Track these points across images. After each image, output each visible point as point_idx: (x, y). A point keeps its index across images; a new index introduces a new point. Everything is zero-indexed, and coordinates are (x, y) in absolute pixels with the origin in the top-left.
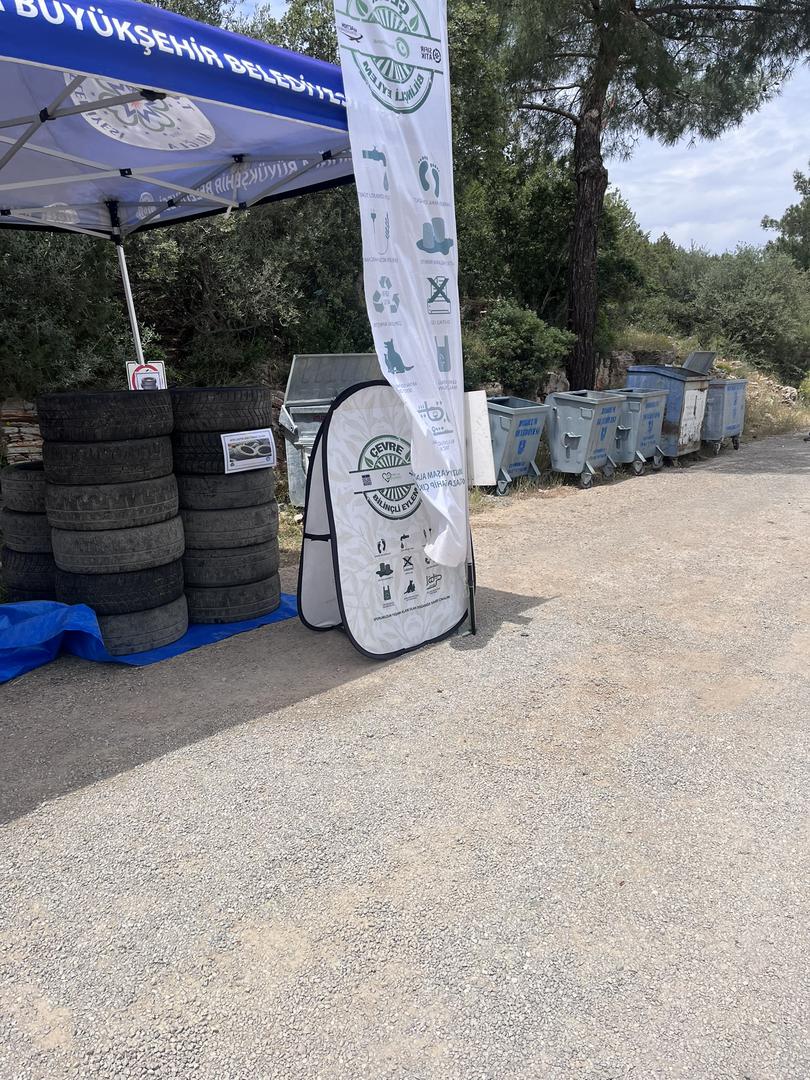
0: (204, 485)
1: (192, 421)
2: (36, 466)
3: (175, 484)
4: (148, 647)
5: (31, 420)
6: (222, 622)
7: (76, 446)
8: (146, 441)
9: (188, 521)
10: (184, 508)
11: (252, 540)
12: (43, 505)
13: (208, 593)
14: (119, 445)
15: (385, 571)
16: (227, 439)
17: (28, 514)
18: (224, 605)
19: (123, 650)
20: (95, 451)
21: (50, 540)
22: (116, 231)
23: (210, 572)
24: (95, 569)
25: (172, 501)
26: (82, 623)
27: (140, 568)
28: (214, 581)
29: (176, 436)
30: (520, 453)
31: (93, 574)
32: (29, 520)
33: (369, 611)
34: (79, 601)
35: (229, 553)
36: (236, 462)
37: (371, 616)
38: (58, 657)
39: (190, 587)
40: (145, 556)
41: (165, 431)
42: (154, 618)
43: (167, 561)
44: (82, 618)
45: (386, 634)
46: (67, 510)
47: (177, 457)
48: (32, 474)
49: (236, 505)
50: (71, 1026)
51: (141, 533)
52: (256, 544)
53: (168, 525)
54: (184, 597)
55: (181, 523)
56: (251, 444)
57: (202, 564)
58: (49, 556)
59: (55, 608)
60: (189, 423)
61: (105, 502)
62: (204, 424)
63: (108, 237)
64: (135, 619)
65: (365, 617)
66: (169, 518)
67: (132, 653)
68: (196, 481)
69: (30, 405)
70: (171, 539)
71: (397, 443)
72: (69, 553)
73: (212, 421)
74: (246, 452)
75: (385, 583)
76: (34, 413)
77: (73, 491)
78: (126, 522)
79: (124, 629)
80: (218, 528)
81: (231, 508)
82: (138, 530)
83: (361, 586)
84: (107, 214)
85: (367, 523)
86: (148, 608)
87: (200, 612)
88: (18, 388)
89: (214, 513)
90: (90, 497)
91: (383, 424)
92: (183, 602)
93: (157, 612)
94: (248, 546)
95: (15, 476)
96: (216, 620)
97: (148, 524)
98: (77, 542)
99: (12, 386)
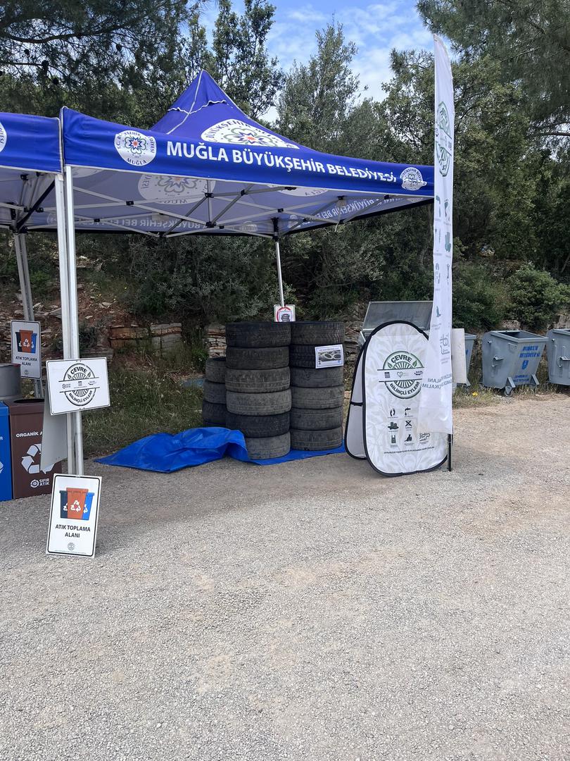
0: (304, 374)
1: (301, 339)
2: (223, 359)
3: (289, 372)
4: (268, 457)
5: (221, 335)
6: (308, 450)
7: (242, 349)
8: (276, 349)
9: (295, 393)
10: (293, 385)
11: (328, 406)
12: (224, 379)
13: (302, 433)
14: (262, 349)
15: (393, 427)
16: (318, 350)
17: (216, 383)
18: (310, 440)
19: (255, 457)
20: (250, 352)
21: (225, 397)
22: (276, 234)
23: (304, 421)
24: (245, 413)
25: (286, 381)
26: (236, 440)
27: (267, 414)
28: (306, 427)
29: (291, 347)
30: (523, 368)
31: (244, 416)
32: (217, 387)
33: (381, 447)
34: (236, 429)
35: (314, 412)
36: (321, 362)
37: (383, 451)
38: (223, 457)
39: (292, 429)
40: (270, 408)
41: (285, 344)
42: (272, 442)
43: (281, 412)
44: (237, 437)
45: (391, 462)
46: (235, 382)
47: (291, 358)
48: (220, 363)
49: (320, 386)
50: (214, 585)
51: (269, 396)
52: (329, 408)
53: (283, 393)
54: (289, 433)
55: (290, 393)
56: (330, 353)
57: (300, 417)
58: (225, 405)
59: (225, 431)
60: (299, 340)
61: (253, 379)
62: (307, 341)
63: (271, 237)
64: (263, 441)
65: (379, 450)
66: (284, 390)
67: (259, 459)
68: (300, 371)
69: (223, 327)
70: (284, 401)
71: (408, 356)
72: (235, 404)
73: (311, 340)
74: (327, 357)
75: (393, 434)
76: (224, 331)
77: (238, 372)
78: (262, 389)
79: (257, 446)
80: (311, 397)
81: (317, 387)
82: (267, 394)
83: (378, 433)
84: (272, 225)
85: (385, 399)
86: (270, 436)
87: (297, 443)
88: (218, 317)
89: (308, 390)
90: (246, 376)
91: (401, 345)
92: (288, 436)
93: (274, 439)
94: (325, 409)
95: (212, 364)
96: (305, 449)
97: (274, 392)
98: (238, 399)
99: (215, 316)
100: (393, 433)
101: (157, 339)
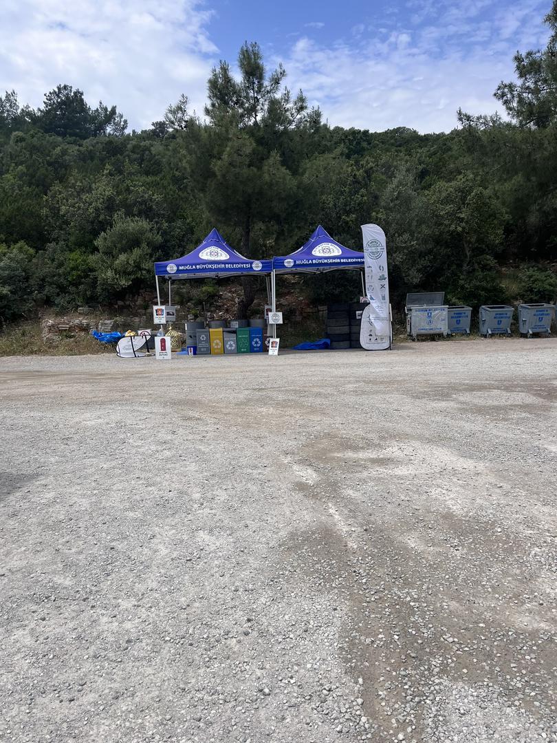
0: (352, 320)
3: (349, 320)
8: (342, 312)
14: (337, 312)
15: (371, 335)
16: (357, 312)
24: (332, 333)
36: (358, 317)
37: (364, 342)
40: (339, 332)
41: (345, 311)
43: (343, 333)
44: (327, 340)
45: (369, 346)
54: (349, 342)
60: (352, 309)
66: (347, 326)
70: (347, 329)
78: (336, 325)
79: (335, 344)
82: (342, 327)
83: (365, 337)
86: (339, 341)
89: (352, 326)
98: (331, 329)
100: (371, 337)
101: (321, 312)
